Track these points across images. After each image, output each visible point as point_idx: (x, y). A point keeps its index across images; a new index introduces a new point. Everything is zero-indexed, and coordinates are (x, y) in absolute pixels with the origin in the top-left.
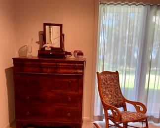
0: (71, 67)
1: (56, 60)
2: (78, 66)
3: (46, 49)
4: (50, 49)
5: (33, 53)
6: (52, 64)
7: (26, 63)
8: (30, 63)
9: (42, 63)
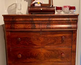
0: (65, 22)
1: (49, 15)
2: (72, 20)
3: (36, 5)
4: (40, 5)
5: (23, 10)
6: (44, 19)
7: (17, 20)
8: (21, 19)
9: (34, 19)
